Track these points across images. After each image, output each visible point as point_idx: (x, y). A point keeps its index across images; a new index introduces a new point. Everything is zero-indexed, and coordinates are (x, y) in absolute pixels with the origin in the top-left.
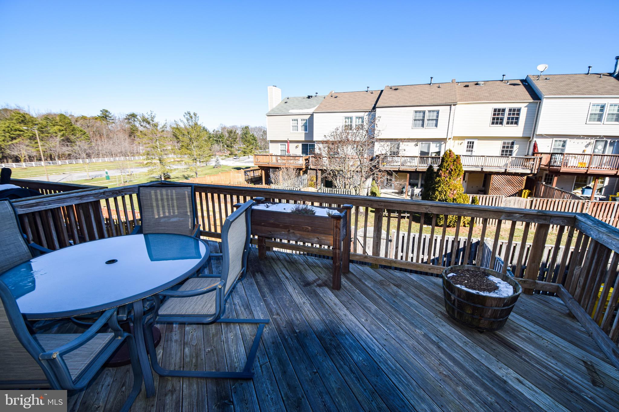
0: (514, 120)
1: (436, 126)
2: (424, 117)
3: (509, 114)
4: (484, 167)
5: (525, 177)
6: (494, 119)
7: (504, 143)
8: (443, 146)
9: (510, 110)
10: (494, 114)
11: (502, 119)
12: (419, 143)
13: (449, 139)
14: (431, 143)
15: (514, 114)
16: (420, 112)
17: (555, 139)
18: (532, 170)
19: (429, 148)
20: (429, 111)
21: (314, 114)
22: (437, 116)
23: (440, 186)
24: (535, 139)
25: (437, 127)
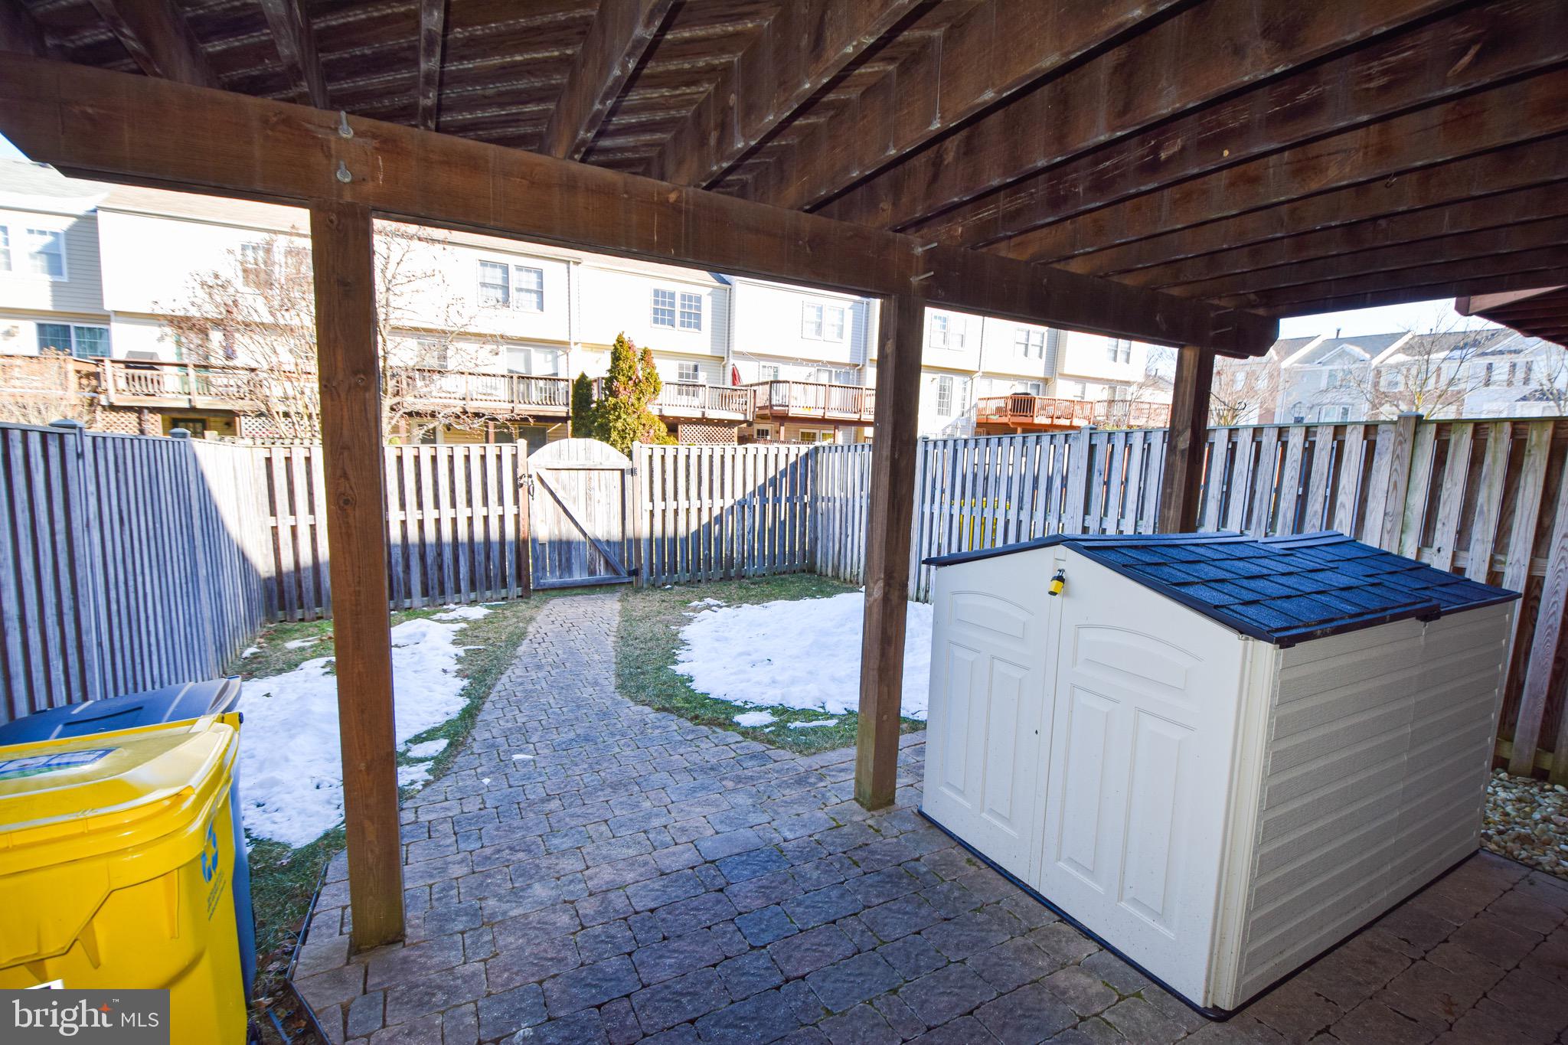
0: (692, 320)
1: (541, 306)
2: (506, 279)
3: (683, 306)
4: (664, 407)
5: (736, 430)
6: (656, 311)
7: (681, 367)
8: (562, 360)
9: (683, 297)
10: (656, 302)
11: (672, 313)
12: (503, 349)
13: (576, 344)
14: (532, 350)
15: (690, 307)
16: (495, 266)
17: (762, 363)
18: (745, 415)
19: (528, 362)
20: (519, 268)
21: (100, 213)
22: (541, 285)
23: (619, 417)
24: (732, 361)
25: (542, 310)
